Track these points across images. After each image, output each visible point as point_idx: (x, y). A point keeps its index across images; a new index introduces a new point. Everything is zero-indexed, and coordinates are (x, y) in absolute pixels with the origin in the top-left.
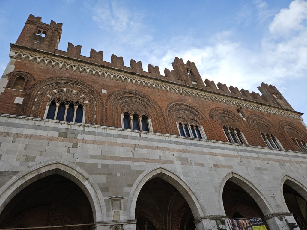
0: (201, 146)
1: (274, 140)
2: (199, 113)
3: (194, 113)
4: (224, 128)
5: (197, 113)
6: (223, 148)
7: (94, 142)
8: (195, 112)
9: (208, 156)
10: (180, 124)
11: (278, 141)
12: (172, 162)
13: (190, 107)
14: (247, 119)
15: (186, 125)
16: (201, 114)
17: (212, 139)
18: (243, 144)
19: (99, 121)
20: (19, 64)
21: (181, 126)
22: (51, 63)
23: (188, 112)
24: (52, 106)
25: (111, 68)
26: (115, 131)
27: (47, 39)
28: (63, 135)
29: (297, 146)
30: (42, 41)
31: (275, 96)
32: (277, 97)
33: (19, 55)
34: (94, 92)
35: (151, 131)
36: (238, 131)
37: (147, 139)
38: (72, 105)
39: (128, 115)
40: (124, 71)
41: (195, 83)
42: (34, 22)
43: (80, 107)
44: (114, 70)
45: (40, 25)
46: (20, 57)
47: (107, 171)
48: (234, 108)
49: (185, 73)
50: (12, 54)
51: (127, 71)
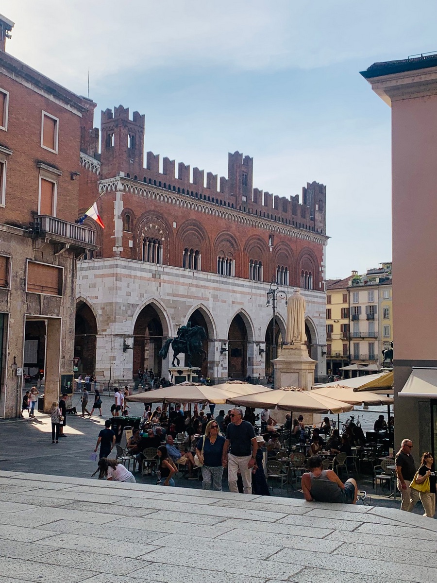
0: (229, 283)
1: (286, 273)
2: (237, 244)
3: (232, 244)
4: (251, 262)
5: (235, 244)
6: (243, 286)
7: (169, 282)
8: (234, 243)
9: (231, 294)
10: (219, 258)
11: (288, 274)
12: (208, 299)
13: (232, 237)
14: (273, 249)
15: (223, 259)
16: (238, 246)
17: (238, 275)
18: (259, 279)
19: (172, 261)
20: (125, 199)
21: (219, 261)
22: (143, 193)
23: (229, 244)
24: (145, 244)
25: (181, 191)
26: (179, 271)
27: (137, 152)
28: (154, 276)
29: (302, 281)
30: (134, 158)
31: (317, 206)
32: (319, 207)
33: (125, 187)
34: (169, 227)
35: (200, 268)
36: (260, 264)
37: (196, 278)
38: (154, 243)
39: (186, 250)
40: (190, 193)
41: (244, 199)
42: (125, 122)
43: (159, 244)
44: (184, 193)
45: (130, 126)
46: (125, 189)
47: (175, 305)
48: (267, 235)
49: (240, 182)
50: (120, 186)
51: (192, 192)
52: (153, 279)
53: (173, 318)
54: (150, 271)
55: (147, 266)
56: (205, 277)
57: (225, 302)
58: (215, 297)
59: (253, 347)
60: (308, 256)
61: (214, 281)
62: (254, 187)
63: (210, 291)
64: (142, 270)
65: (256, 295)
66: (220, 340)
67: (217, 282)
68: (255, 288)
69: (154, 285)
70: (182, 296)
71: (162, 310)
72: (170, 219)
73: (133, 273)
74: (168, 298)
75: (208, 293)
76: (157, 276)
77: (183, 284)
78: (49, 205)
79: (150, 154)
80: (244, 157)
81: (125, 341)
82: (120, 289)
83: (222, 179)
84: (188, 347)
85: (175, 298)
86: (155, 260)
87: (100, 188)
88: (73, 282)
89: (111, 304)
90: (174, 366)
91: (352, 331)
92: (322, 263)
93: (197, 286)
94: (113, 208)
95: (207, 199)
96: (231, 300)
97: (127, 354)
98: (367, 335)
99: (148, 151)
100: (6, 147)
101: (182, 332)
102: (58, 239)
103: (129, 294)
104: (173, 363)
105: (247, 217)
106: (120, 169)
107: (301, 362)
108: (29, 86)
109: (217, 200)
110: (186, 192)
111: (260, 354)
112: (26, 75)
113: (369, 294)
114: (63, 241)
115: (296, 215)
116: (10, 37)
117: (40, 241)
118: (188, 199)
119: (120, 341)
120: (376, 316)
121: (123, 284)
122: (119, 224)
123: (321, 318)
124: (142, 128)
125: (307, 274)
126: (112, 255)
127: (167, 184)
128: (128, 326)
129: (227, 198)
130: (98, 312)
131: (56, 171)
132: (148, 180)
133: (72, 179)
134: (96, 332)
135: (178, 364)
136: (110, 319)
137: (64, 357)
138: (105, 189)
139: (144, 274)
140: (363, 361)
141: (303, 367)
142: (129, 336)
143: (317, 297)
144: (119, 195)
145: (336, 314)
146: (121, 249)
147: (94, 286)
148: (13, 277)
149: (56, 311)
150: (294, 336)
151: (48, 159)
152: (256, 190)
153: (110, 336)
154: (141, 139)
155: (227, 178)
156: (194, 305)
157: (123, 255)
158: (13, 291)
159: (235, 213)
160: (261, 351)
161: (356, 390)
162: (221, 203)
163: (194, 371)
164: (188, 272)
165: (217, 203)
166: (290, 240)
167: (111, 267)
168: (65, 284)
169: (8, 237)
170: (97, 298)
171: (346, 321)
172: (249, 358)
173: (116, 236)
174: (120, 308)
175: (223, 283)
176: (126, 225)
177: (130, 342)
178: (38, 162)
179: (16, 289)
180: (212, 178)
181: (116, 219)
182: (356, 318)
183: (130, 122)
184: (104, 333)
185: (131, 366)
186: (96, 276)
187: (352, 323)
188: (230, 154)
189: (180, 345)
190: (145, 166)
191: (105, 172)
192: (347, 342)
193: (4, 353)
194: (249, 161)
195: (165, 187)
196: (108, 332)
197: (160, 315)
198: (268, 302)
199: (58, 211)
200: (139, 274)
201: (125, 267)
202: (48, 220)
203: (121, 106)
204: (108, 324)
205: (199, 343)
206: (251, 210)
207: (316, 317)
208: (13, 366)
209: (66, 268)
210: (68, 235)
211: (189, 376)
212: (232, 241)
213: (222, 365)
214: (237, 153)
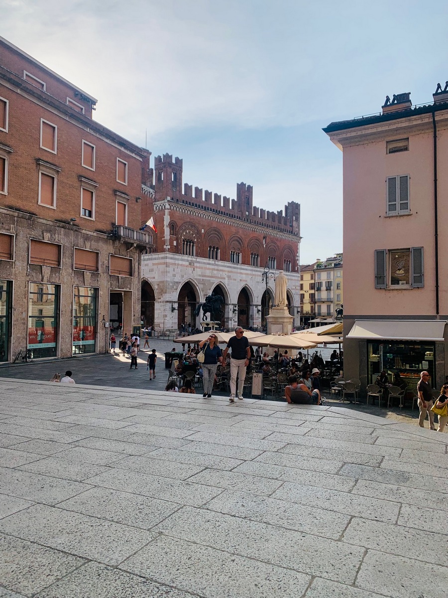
0: (237, 268)
1: (274, 261)
3: (240, 243)
4: (252, 254)
6: (247, 270)
7: (200, 268)
8: (241, 242)
9: (239, 275)
10: (232, 252)
11: (276, 262)
12: (225, 278)
13: (239, 238)
14: (266, 246)
15: (234, 252)
16: (243, 244)
17: (244, 263)
18: (257, 265)
19: (201, 254)
20: (171, 215)
21: (231, 254)
22: (182, 210)
23: (237, 243)
24: (184, 244)
25: (207, 209)
26: (206, 260)
27: (178, 184)
28: (190, 264)
29: (284, 266)
30: (176, 188)
31: (294, 217)
32: (295, 218)
33: (170, 207)
34: (199, 232)
35: (219, 259)
36: (258, 256)
37: (217, 265)
38: (190, 242)
39: (210, 247)
40: (212, 210)
41: (247, 213)
42: (170, 164)
43: (193, 243)
44: (208, 210)
45: (173, 167)
46: (170, 208)
47: (203, 282)
48: (262, 236)
49: (244, 202)
50: (168, 206)
51: (214, 210)
52: (190, 266)
53: (203, 291)
54: (188, 261)
55: (186, 257)
56: (223, 264)
57: (235, 280)
58: (229, 277)
59: (253, 308)
60: (288, 250)
61: (228, 267)
62: (253, 206)
63: (226, 273)
64: (182, 260)
65: (255, 275)
66: (233, 304)
67: (230, 267)
68: (254, 271)
69: (190, 269)
70: (208, 277)
71: (196, 285)
72: (200, 227)
73: (177, 262)
74: (199, 278)
75: (224, 275)
76: (192, 264)
77: (209, 269)
78: (123, 219)
79: (186, 185)
80: (247, 186)
81: (172, 305)
82: (169, 272)
83: (233, 200)
84: (212, 309)
85: (204, 278)
86: (190, 254)
87: (155, 207)
88: (139, 268)
89: (163, 282)
90: (204, 320)
91: (316, 297)
92: (297, 255)
93: (217, 270)
94: (164, 221)
95: (223, 213)
96: (239, 278)
97: (174, 314)
98: (326, 300)
99: (185, 183)
100: (94, 182)
101: (208, 299)
102: (129, 241)
103: (174, 276)
104: (203, 319)
105: (249, 225)
106: (167, 195)
107: (284, 318)
108: (108, 141)
109: (230, 214)
110: (210, 209)
111: (258, 312)
112: (106, 134)
113: (327, 273)
114: (132, 241)
115: (280, 223)
116: (95, 109)
117: (117, 242)
118: (211, 214)
119: (169, 305)
120: (332, 288)
121: (170, 269)
122: (167, 231)
123: (297, 289)
124: (181, 167)
125: (287, 262)
126: (163, 251)
127: (198, 204)
128: (174, 296)
129: (236, 213)
130: (155, 287)
131: (126, 196)
132: (185, 202)
133: (137, 201)
134: (154, 300)
135: (206, 319)
136: (163, 291)
137: (134, 316)
138: (158, 208)
139: (184, 263)
140: (324, 316)
141: (285, 320)
142: (175, 302)
143: (294, 276)
144: (167, 211)
145: (306, 287)
146: (169, 247)
147: (152, 270)
148: (101, 265)
149: (129, 286)
150: (279, 301)
151: (122, 189)
152: (255, 207)
153: (163, 302)
154: (181, 175)
155: (236, 200)
156: (216, 282)
157: (170, 251)
158: (102, 274)
159: (241, 223)
160: (259, 311)
161: (319, 335)
162: (232, 216)
163: (217, 324)
164: (212, 261)
165: (230, 216)
166: (277, 240)
167: (163, 258)
168: (134, 269)
169: (98, 239)
170: (154, 278)
171: (313, 292)
172: (251, 315)
173: (165, 238)
174: (169, 284)
175: (234, 268)
176: (172, 231)
177: (176, 306)
178: (115, 191)
179: (103, 273)
180: (226, 200)
181: (165, 228)
182: (319, 289)
183: (173, 164)
184: (159, 300)
185: (176, 321)
186: (154, 264)
187: (316, 292)
188: (238, 184)
189: (208, 308)
190: (183, 193)
191: (157, 197)
192: (313, 305)
193: (97, 313)
194: (250, 188)
195: (196, 206)
196: (162, 299)
197: (194, 288)
198: (263, 280)
199: (129, 222)
200: (180, 262)
201: (171, 258)
202: (122, 228)
203: (167, 154)
204: (162, 295)
205: (219, 306)
206: (251, 221)
207: (293, 289)
208: (103, 321)
209: (134, 259)
210: (135, 238)
211: (213, 327)
212: (240, 241)
213: (234, 320)
214: (242, 183)
